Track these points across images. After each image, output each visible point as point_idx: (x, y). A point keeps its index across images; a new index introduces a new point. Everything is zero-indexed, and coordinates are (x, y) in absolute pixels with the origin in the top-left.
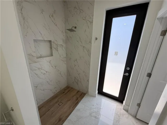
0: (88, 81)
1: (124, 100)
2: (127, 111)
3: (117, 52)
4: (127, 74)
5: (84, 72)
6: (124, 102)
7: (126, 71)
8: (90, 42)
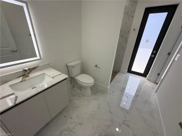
0: (122, 62)
1: (147, 74)
2: (149, 80)
3: (148, 40)
4: (153, 56)
5: (119, 55)
6: (148, 76)
7: (152, 54)
8: (129, 32)
